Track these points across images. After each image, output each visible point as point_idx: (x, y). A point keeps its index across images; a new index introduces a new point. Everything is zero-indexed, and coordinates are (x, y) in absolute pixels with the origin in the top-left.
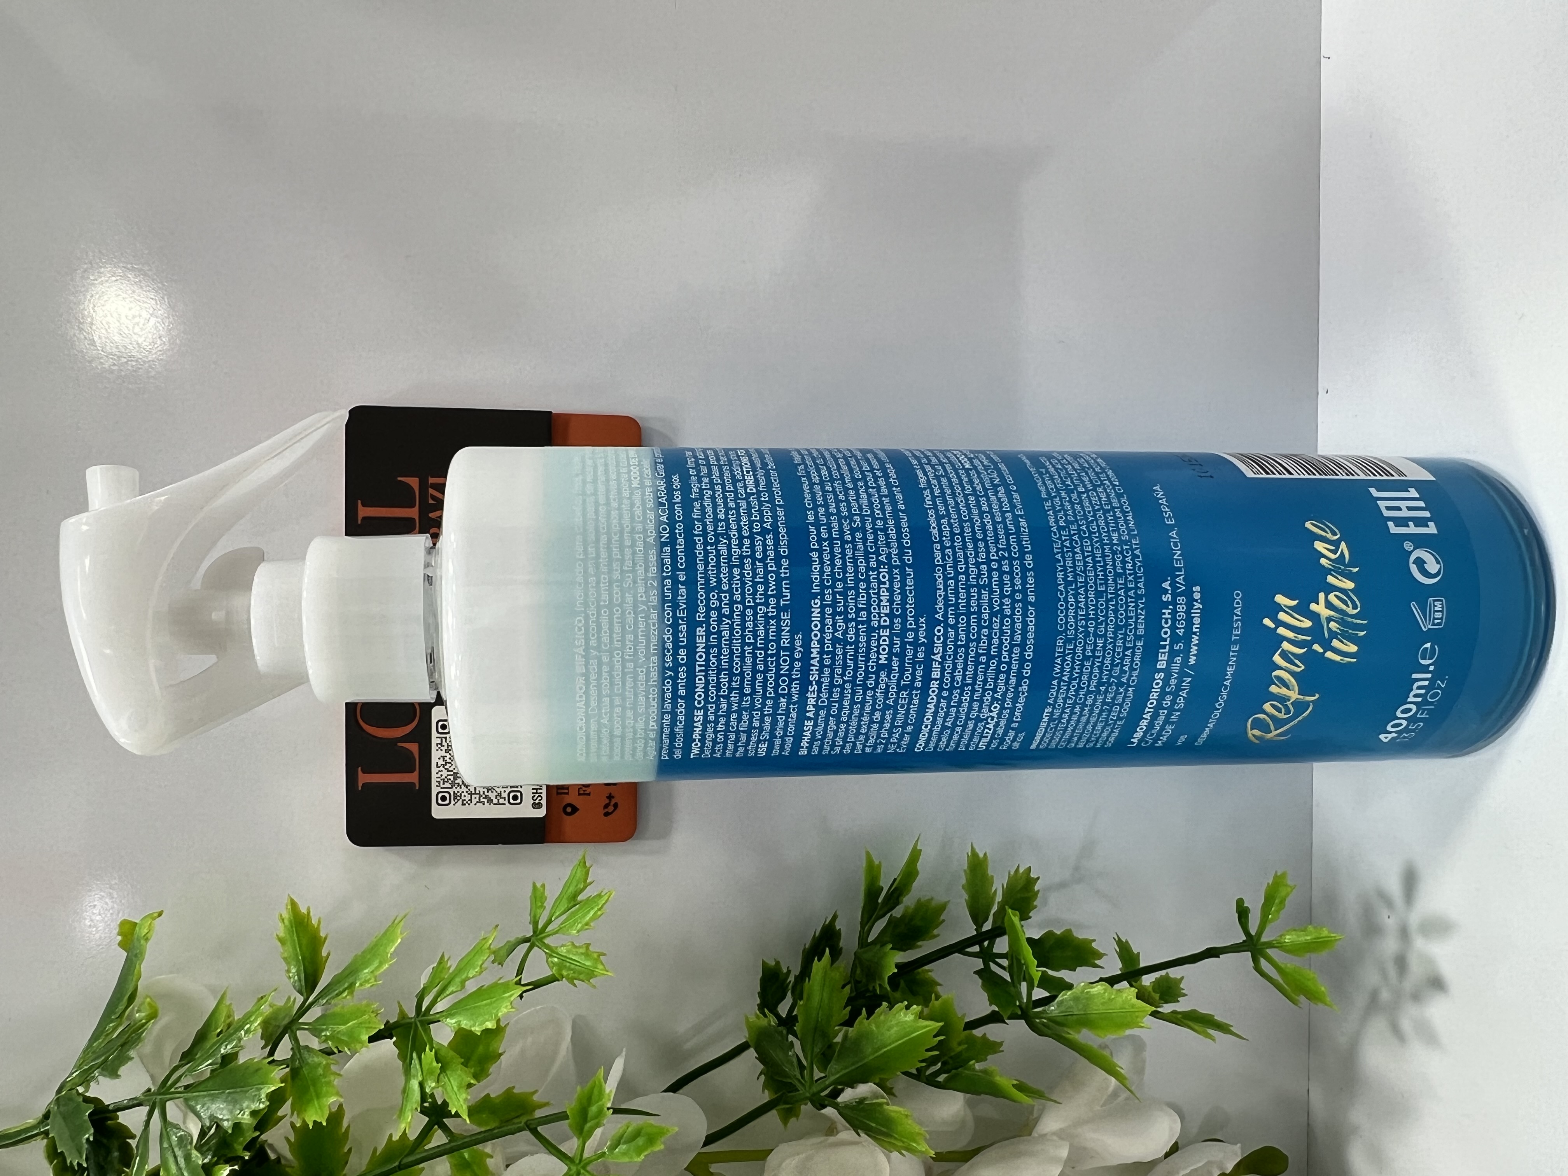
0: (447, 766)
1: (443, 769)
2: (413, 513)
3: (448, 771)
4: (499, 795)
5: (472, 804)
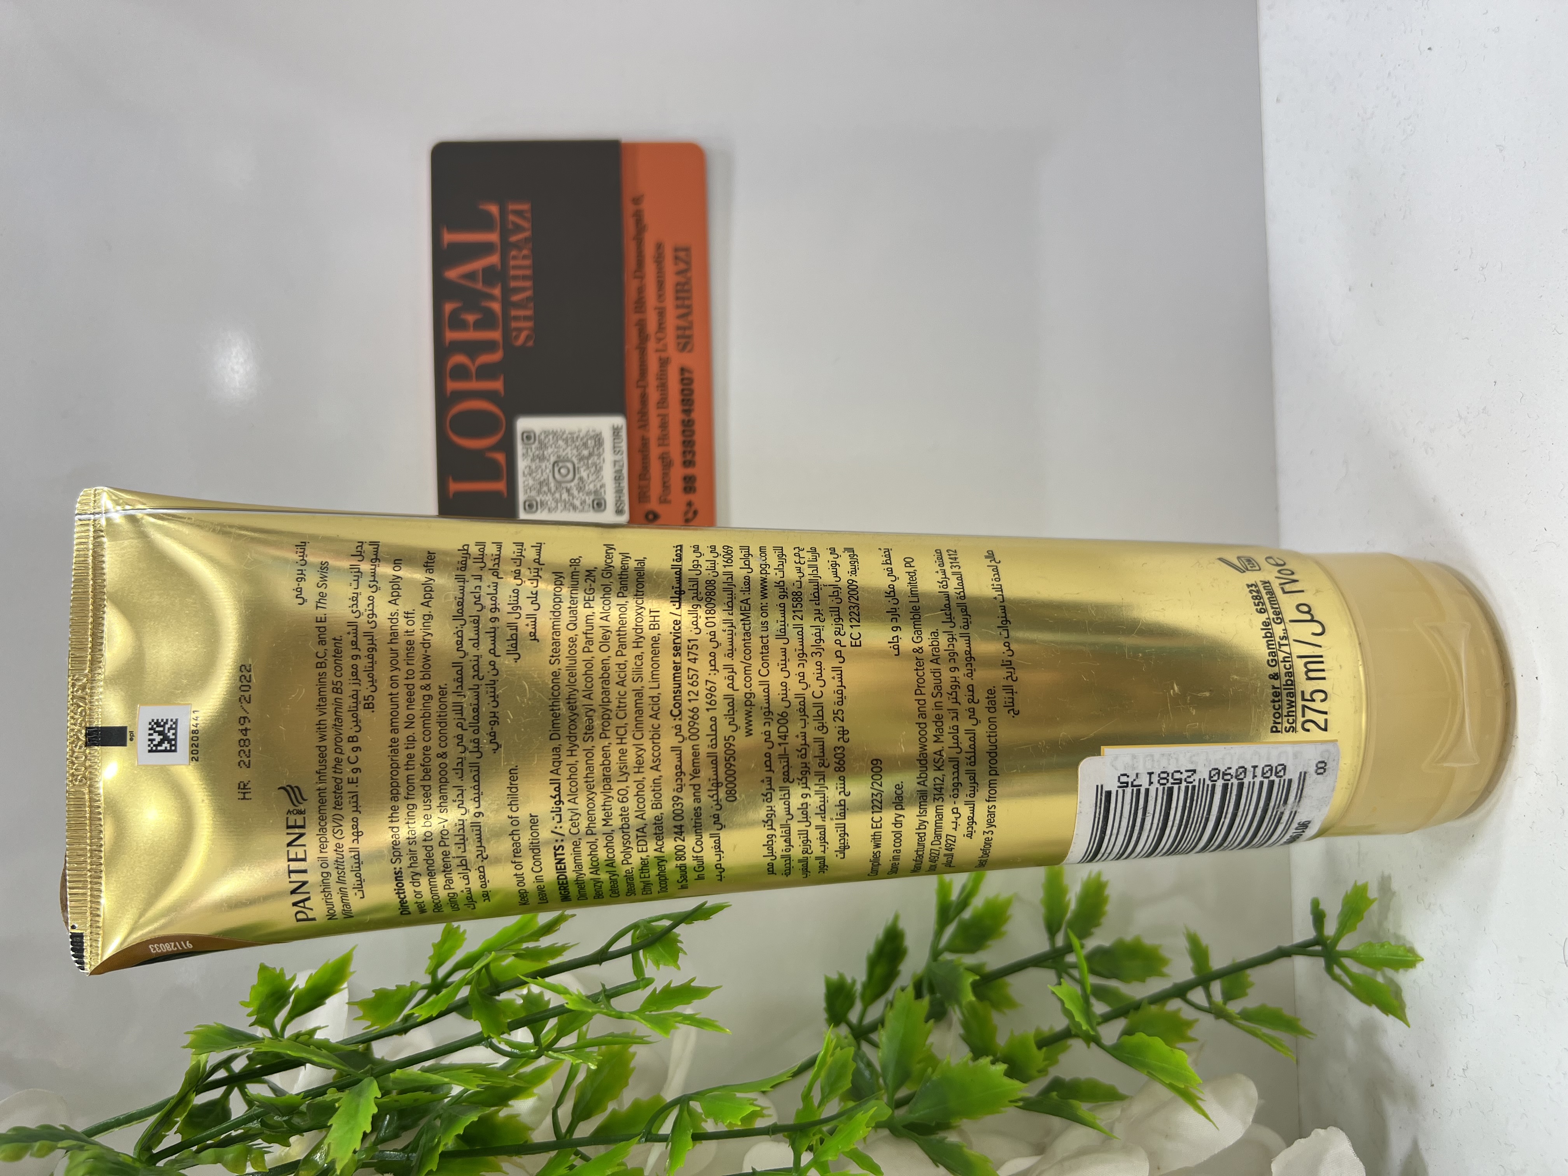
0: (534, 475)
1: (530, 478)
2: (493, 237)
3: (534, 479)
4: (583, 502)
5: (559, 511)
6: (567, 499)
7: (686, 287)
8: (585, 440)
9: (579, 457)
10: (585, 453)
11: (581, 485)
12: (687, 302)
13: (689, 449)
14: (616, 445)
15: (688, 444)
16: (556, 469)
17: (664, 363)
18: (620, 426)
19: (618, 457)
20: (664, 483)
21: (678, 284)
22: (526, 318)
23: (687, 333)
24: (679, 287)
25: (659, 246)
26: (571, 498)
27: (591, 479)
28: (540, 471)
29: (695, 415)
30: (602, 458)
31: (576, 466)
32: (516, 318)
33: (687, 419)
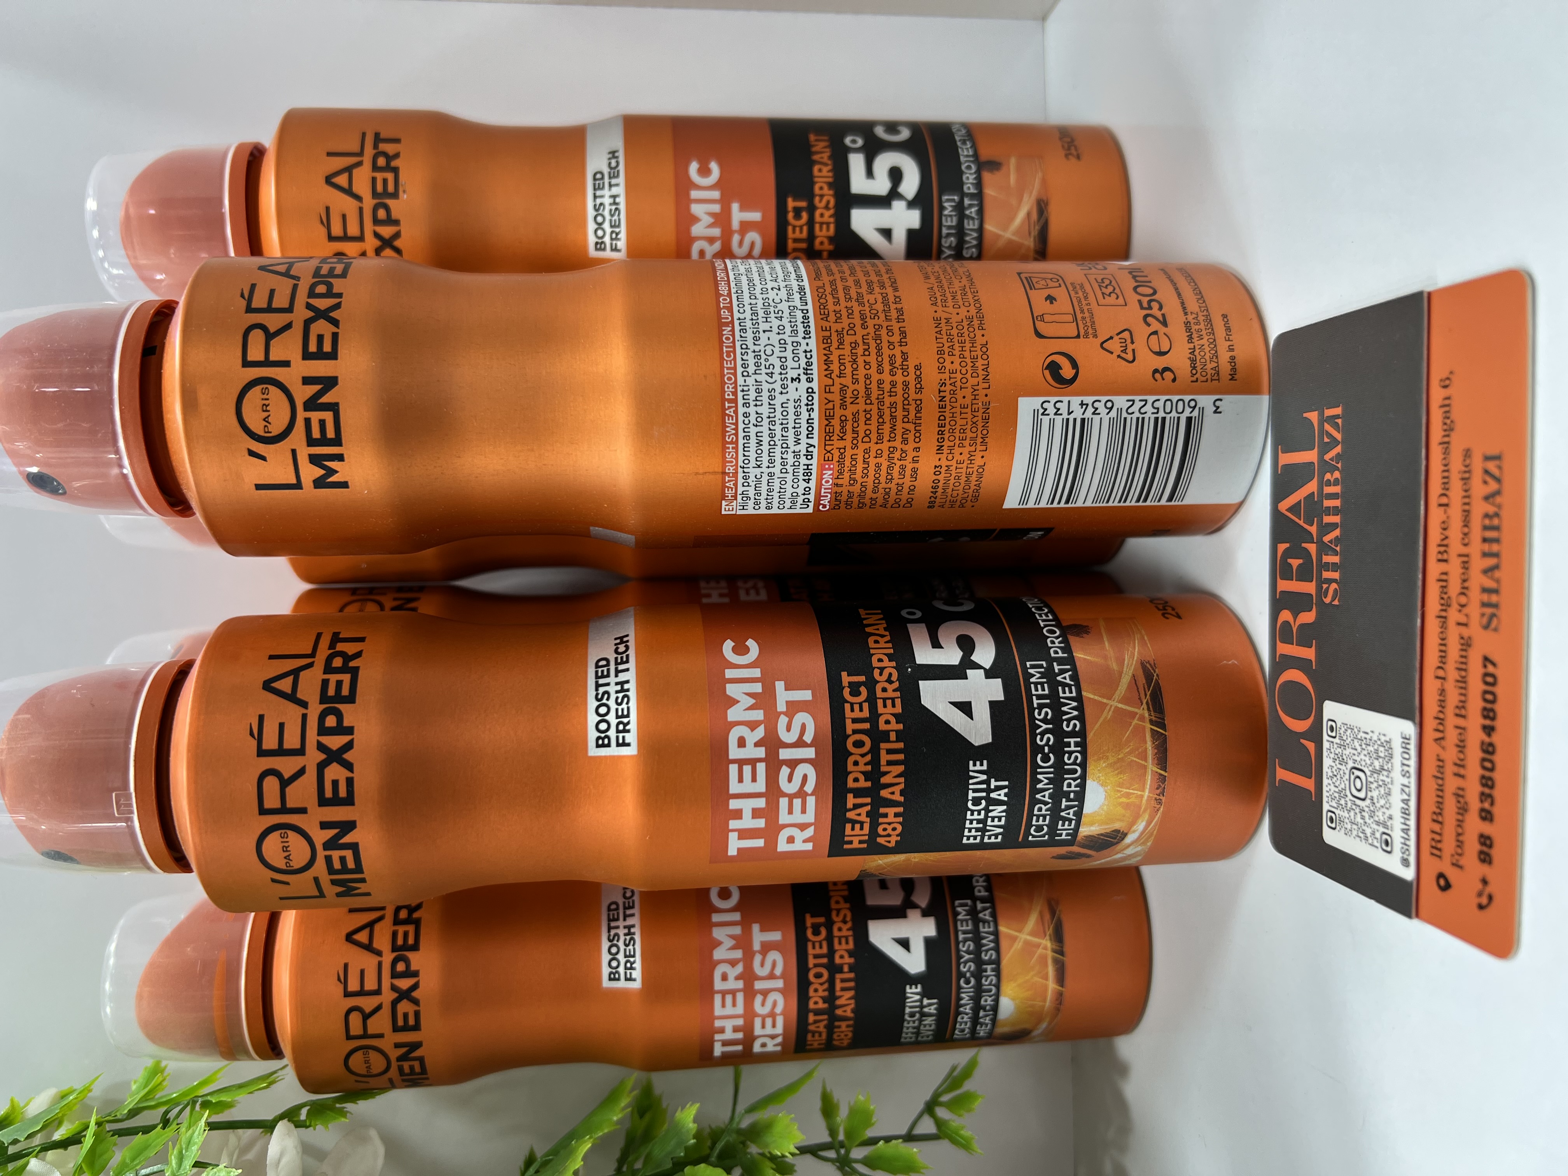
0: (1335, 779)
1: (1331, 782)
2: (1313, 456)
3: (1335, 785)
4: (1373, 834)
5: (1352, 837)
6: (1359, 825)
7: (1496, 522)
8: (1376, 747)
9: (1371, 768)
10: (1377, 764)
11: (1372, 808)
12: (1495, 548)
13: (1487, 791)
14: (1406, 762)
15: (1487, 782)
16: (1352, 777)
17: (1466, 644)
18: (1408, 737)
19: (1405, 781)
20: (1459, 835)
21: (1487, 516)
22: (1334, 567)
23: (1494, 598)
24: (1487, 522)
25: (1467, 453)
26: (1362, 821)
27: (1382, 802)
28: (1338, 777)
29: (1496, 738)
30: (1391, 775)
31: (1369, 779)
32: (1327, 567)
33: (1487, 740)
